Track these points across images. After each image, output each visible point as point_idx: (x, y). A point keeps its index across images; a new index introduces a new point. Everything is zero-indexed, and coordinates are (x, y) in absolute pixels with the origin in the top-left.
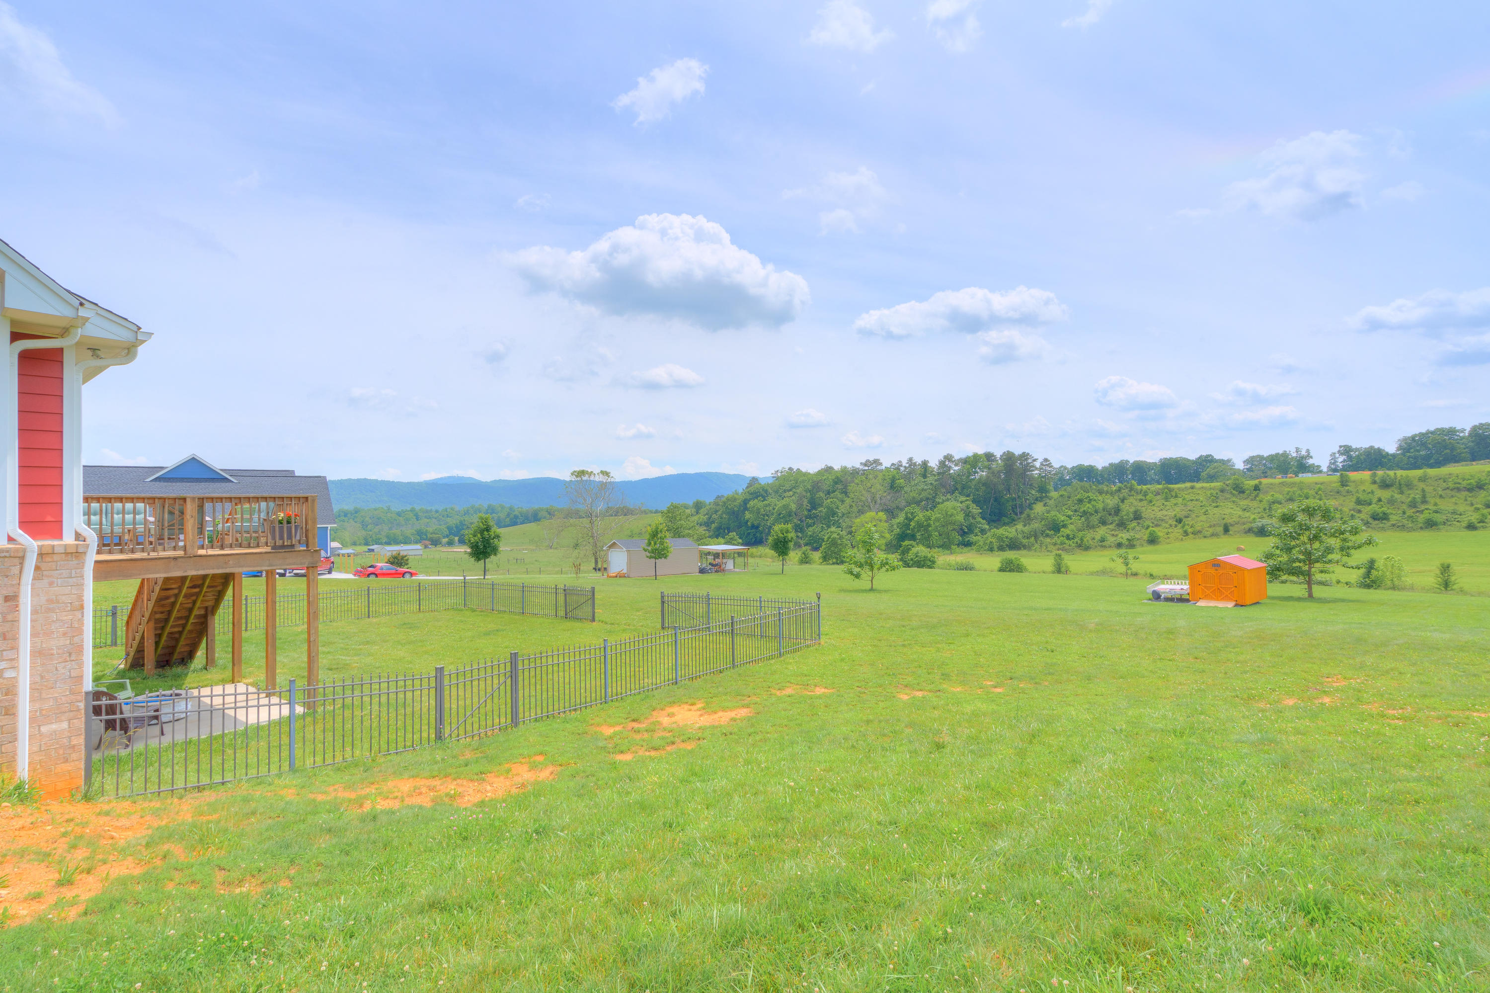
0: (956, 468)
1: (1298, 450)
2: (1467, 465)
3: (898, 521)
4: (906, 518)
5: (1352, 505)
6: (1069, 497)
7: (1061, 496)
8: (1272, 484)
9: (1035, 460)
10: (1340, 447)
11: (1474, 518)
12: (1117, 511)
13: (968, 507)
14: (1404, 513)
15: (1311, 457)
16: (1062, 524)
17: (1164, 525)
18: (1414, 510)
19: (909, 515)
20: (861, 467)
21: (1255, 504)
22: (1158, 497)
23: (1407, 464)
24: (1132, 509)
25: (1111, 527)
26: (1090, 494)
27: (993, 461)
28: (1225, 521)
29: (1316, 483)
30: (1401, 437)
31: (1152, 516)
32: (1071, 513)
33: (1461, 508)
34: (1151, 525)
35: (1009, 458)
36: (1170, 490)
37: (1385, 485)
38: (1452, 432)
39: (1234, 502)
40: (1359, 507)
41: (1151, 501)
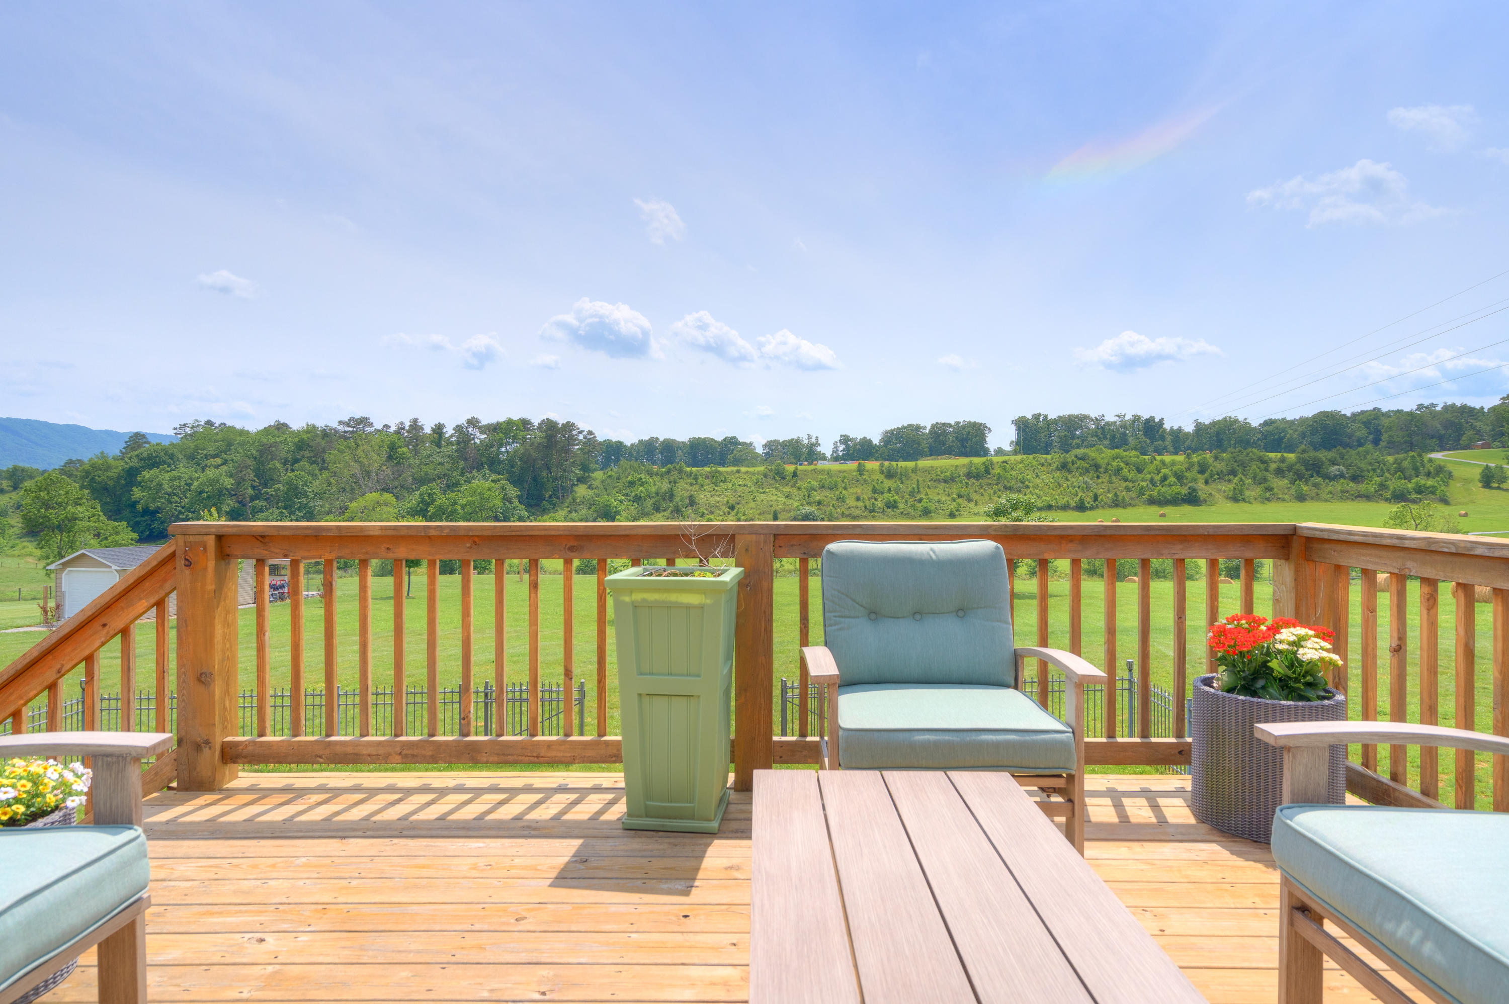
0: (483, 437)
1: (809, 437)
2: (935, 459)
3: (409, 505)
4: (423, 501)
5: (869, 493)
6: (618, 479)
7: (610, 476)
8: (805, 471)
9: (581, 432)
10: (841, 436)
11: (953, 506)
12: (670, 495)
13: (503, 488)
14: (907, 501)
15: (819, 445)
16: (614, 510)
17: (718, 512)
18: (913, 499)
19: (426, 497)
20: (341, 428)
21: (794, 491)
22: (708, 481)
23: (888, 456)
24: (686, 494)
25: (665, 514)
26: (642, 476)
27: (528, 430)
28: (773, 509)
29: (840, 472)
30: (883, 430)
31: (706, 502)
32: (621, 497)
33: (943, 498)
34: (705, 511)
35: (550, 427)
36: (720, 473)
37: (890, 475)
38: (918, 427)
39: (777, 488)
40: (875, 496)
41: (702, 486)
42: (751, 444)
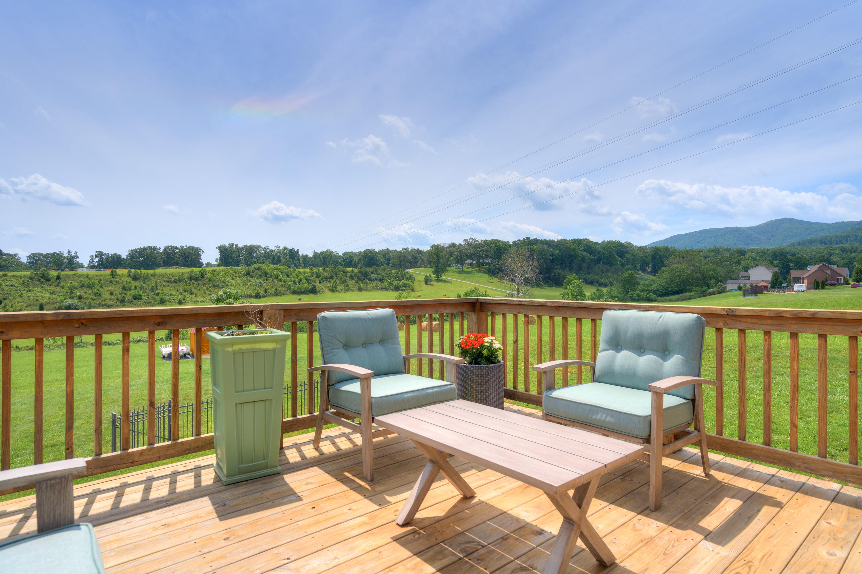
1: (69, 252)
2: (167, 268)
5: (120, 290)
8: (68, 275)
10: (96, 252)
11: (181, 297)
14: (148, 295)
15: (78, 257)
18: (153, 293)
21: (58, 289)
23: (133, 266)
28: (39, 302)
29: (97, 276)
30: (130, 249)
33: (174, 292)
37: (135, 278)
38: (155, 248)
39: (42, 287)
40: (125, 292)
42: (15, 255)
